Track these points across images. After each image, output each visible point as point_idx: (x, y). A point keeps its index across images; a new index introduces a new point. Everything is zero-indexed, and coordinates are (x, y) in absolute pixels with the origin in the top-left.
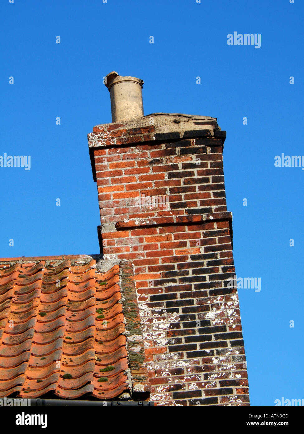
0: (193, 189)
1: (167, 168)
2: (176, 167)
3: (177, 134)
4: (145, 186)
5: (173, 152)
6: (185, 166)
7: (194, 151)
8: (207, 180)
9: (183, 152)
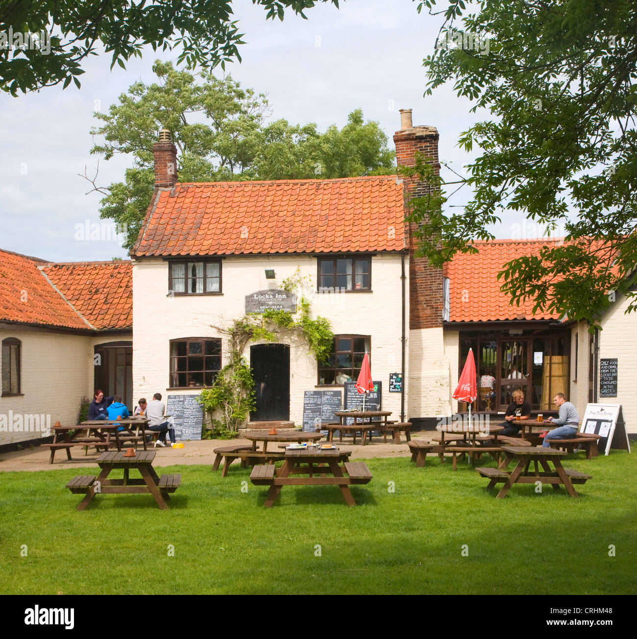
0: (427, 149)
1: (419, 147)
2: (422, 147)
3: (423, 136)
4: (411, 154)
5: (421, 142)
6: (425, 147)
7: (428, 141)
8: (432, 151)
9: (425, 142)
